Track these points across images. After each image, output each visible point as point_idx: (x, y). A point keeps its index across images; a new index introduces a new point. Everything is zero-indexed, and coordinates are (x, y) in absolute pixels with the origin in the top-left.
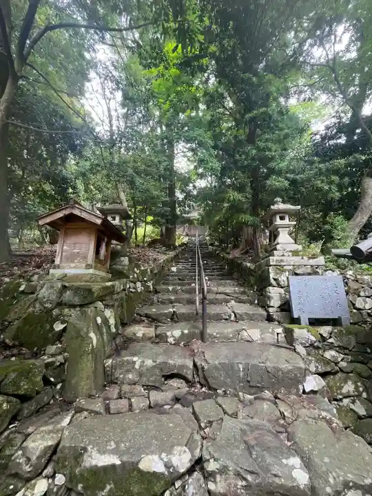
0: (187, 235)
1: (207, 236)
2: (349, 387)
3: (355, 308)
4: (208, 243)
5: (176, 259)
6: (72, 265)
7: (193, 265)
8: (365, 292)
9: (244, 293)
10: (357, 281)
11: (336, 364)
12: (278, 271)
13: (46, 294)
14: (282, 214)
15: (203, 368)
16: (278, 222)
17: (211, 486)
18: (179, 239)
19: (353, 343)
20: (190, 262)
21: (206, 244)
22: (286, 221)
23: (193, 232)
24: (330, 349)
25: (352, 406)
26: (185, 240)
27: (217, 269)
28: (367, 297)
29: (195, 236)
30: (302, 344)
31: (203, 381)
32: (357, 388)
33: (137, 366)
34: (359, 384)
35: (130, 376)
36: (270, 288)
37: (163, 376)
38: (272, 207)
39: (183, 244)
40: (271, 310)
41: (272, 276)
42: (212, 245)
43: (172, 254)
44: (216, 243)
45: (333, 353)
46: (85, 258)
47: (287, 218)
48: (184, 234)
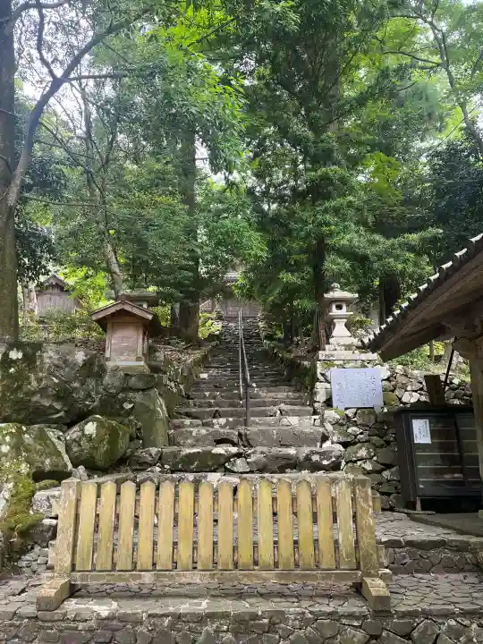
0: (220, 318)
1: (261, 320)
2: (363, 453)
3: (401, 403)
4: (263, 335)
5: (204, 363)
6: (123, 358)
7: (234, 370)
8: (412, 385)
9: (300, 397)
10: (407, 376)
11: (356, 436)
12: (326, 366)
13: (109, 382)
14: (339, 303)
15: (246, 434)
16: (335, 311)
17: (249, 460)
18: (204, 325)
19: (373, 421)
20: (228, 367)
21: (258, 334)
22: (344, 311)
23: (231, 311)
24: (354, 426)
25: (363, 465)
26: (217, 327)
27: (273, 375)
28: (413, 391)
29: (234, 319)
30: (330, 422)
31: (246, 444)
32: (369, 453)
33: (194, 434)
34: (371, 450)
35: (189, 441)
36: (318, 383)
37: (215, 441)
38: (325, 296)
39: (212, 337)
40: (316, 405)
41: (319, 371)
42: (269, 337)
43: (198, 354)
44: (280, 335)
45: (355, 428)
46: (134, 351)
47: (344, 308)
48: (214, 315)
